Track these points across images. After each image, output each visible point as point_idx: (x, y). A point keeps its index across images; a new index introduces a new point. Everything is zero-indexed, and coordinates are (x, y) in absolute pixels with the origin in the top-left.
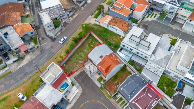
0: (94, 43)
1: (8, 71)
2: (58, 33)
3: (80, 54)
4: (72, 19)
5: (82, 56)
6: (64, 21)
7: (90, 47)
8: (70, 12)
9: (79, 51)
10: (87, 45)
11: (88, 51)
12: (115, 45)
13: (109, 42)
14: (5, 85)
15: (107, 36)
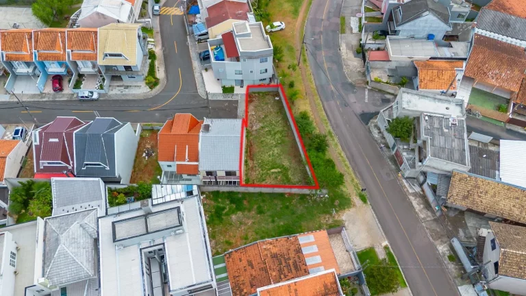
0: (276, 178)
1: (347, 31)
2: (380, 132)
3: (278, 136)
5: (269, 137)
6: (405, 154)
7: (275, 166)
9: (286, 139)
10: (286, 163)
11: (269, 155)
12: (227, 214)
13: (249, 211)
14: (322, 20)
15: (270, 220)
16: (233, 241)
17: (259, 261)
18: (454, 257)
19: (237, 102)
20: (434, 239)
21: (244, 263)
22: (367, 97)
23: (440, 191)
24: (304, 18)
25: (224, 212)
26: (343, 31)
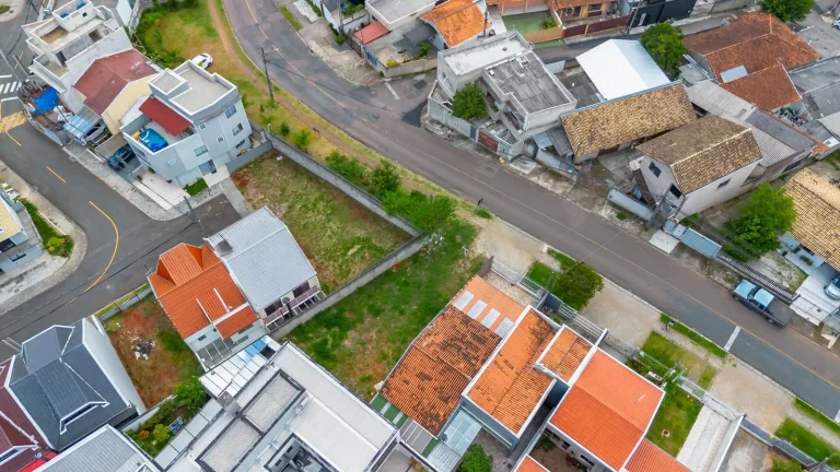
0: (363, 258)
1: (302, 22)
2: (443, 126)
3: (321, 205)
4: (527, 172)
5: (310, 214)
6: (493, 132)
7: (349, 245)
8: (552, 150)
9: (336, 203)
10: (361, 233)
11: (329, 236)
12: (335, 346)
13: (361, 321)
14: (257, 25)
15: (397, 313)
16: (370, 372)
17: (431, 364)
18: (624, 214)
19: (223, 196)
20: (590, 208)
21: (415, 382)
22: (394, 93)
23: (562, 150)
24: (230, 35)
25: (329, 346)
26: (298, 27)
